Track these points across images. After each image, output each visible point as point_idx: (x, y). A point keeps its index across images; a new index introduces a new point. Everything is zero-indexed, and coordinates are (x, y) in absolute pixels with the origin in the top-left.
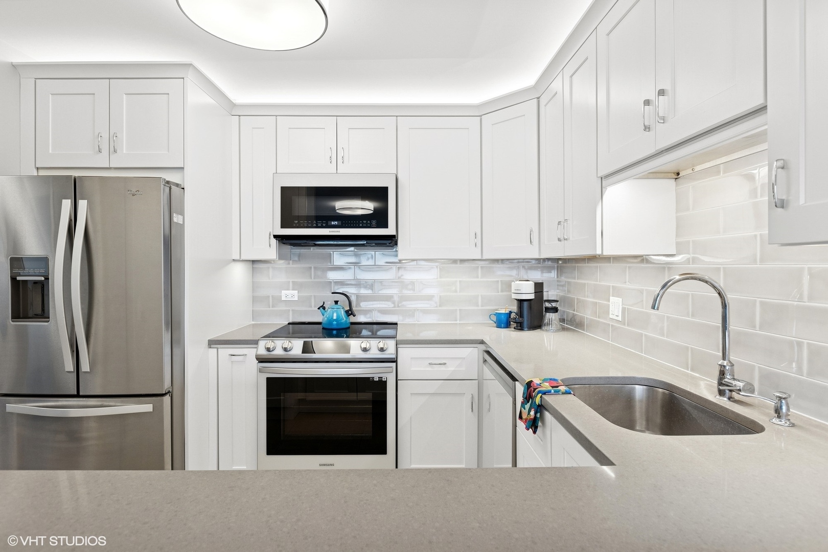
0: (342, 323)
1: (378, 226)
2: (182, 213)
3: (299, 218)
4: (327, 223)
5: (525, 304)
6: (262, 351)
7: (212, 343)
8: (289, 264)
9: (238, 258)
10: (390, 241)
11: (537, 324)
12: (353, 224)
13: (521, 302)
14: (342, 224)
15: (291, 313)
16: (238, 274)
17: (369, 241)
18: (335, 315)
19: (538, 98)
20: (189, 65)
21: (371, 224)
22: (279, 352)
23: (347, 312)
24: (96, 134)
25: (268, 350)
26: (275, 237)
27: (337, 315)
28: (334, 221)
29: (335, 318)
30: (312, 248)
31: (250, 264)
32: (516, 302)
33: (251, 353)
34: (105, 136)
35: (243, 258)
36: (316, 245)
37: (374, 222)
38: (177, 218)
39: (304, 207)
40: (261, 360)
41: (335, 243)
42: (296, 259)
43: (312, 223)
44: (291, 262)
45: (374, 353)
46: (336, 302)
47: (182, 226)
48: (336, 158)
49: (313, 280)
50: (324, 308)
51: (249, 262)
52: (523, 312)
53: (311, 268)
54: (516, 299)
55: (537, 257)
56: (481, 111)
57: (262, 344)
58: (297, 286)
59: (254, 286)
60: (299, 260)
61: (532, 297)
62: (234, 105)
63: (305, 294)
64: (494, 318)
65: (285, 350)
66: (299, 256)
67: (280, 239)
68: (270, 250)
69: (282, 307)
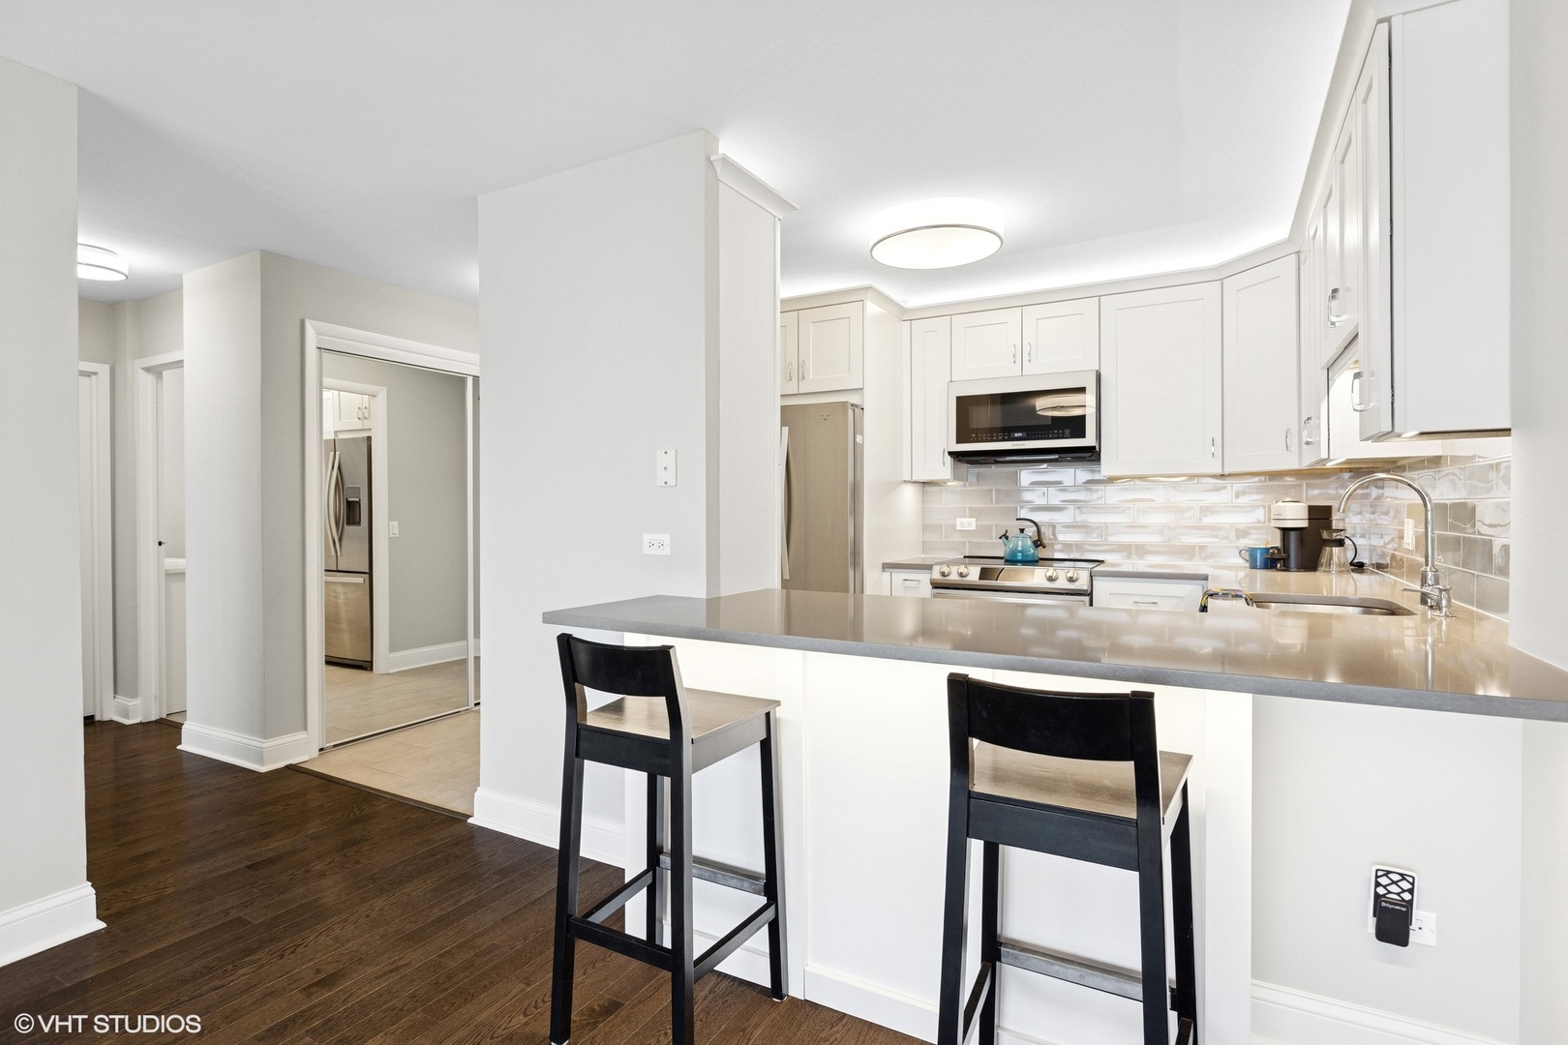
0: (1027, 556)
1: (1073, 436)
2: (862, 434)
3: (978, 431)
4: (1009, 436)
5: (1293, 535)
6: (936, 575)
7: (886, 566)
8: (965, 486)
9: (908, 478)
10: (1089, 454)
11: (1310, 562)
12: (1038, 434)
13: (1285, 531)
14: (1028, 435)
15: (967, 545)
16: (909, 496)
17: (1061, 455)
18: (1020, 543)
19: (1298, 252)
20: (869, 288)
21: (1063, 433)
22: (954, 577)
23: (1035, 542)
24: (788, 363)
25: (943, 574)
26: (950, 453)
27: (1023, 544)
28: (1017, 432)
29: (1020, 549)
30: (993, 466)
31: (919, 486)
32: (1278, 534)
33: (924, 579)
34: (795, 364)
35: (915, 478)
36: (997, 462)
37: (1067, 431)
38: (859, 439)
39: (984, 417)
40: (936, 585)
41: (1020, 458)
42: (974, 479)
43: (992, 437)
44: (967, 483)
45: (1062, 583)
46: (1022, 531)
47: (862, 445)
48: (1022, 355)
49: (994, 505)
50: (1007, 538)
51: (918, 485)
52: (1289, 544)
53: (992, 490)
54: (1279, 528)
55: (1295, 466)
56: (1221, 275)
57: (936, 570)
58: (974, 513)
59: (924, 512)
60: (978, 481)
61: (1304, 524)
62: (905, 310)
63: (985, 522)
64: (1247, 555)
65: (961, 575)
66: (978, 476)
67: (956, 456)
68: (944, 469)
69: (958, 538)
